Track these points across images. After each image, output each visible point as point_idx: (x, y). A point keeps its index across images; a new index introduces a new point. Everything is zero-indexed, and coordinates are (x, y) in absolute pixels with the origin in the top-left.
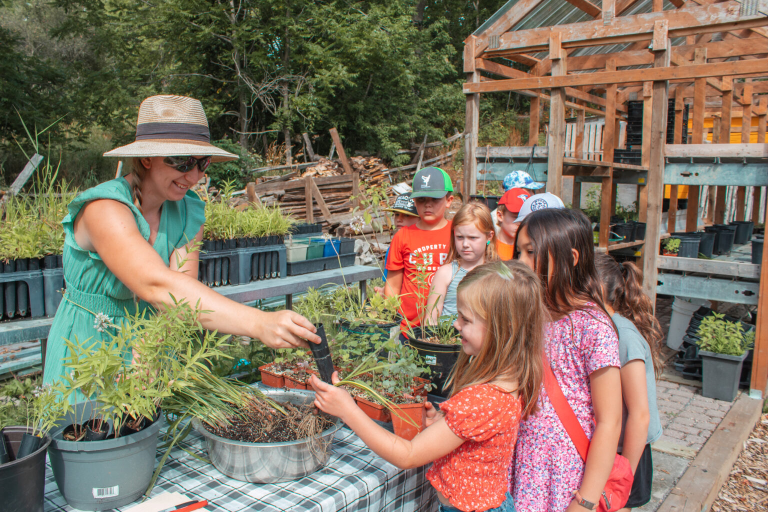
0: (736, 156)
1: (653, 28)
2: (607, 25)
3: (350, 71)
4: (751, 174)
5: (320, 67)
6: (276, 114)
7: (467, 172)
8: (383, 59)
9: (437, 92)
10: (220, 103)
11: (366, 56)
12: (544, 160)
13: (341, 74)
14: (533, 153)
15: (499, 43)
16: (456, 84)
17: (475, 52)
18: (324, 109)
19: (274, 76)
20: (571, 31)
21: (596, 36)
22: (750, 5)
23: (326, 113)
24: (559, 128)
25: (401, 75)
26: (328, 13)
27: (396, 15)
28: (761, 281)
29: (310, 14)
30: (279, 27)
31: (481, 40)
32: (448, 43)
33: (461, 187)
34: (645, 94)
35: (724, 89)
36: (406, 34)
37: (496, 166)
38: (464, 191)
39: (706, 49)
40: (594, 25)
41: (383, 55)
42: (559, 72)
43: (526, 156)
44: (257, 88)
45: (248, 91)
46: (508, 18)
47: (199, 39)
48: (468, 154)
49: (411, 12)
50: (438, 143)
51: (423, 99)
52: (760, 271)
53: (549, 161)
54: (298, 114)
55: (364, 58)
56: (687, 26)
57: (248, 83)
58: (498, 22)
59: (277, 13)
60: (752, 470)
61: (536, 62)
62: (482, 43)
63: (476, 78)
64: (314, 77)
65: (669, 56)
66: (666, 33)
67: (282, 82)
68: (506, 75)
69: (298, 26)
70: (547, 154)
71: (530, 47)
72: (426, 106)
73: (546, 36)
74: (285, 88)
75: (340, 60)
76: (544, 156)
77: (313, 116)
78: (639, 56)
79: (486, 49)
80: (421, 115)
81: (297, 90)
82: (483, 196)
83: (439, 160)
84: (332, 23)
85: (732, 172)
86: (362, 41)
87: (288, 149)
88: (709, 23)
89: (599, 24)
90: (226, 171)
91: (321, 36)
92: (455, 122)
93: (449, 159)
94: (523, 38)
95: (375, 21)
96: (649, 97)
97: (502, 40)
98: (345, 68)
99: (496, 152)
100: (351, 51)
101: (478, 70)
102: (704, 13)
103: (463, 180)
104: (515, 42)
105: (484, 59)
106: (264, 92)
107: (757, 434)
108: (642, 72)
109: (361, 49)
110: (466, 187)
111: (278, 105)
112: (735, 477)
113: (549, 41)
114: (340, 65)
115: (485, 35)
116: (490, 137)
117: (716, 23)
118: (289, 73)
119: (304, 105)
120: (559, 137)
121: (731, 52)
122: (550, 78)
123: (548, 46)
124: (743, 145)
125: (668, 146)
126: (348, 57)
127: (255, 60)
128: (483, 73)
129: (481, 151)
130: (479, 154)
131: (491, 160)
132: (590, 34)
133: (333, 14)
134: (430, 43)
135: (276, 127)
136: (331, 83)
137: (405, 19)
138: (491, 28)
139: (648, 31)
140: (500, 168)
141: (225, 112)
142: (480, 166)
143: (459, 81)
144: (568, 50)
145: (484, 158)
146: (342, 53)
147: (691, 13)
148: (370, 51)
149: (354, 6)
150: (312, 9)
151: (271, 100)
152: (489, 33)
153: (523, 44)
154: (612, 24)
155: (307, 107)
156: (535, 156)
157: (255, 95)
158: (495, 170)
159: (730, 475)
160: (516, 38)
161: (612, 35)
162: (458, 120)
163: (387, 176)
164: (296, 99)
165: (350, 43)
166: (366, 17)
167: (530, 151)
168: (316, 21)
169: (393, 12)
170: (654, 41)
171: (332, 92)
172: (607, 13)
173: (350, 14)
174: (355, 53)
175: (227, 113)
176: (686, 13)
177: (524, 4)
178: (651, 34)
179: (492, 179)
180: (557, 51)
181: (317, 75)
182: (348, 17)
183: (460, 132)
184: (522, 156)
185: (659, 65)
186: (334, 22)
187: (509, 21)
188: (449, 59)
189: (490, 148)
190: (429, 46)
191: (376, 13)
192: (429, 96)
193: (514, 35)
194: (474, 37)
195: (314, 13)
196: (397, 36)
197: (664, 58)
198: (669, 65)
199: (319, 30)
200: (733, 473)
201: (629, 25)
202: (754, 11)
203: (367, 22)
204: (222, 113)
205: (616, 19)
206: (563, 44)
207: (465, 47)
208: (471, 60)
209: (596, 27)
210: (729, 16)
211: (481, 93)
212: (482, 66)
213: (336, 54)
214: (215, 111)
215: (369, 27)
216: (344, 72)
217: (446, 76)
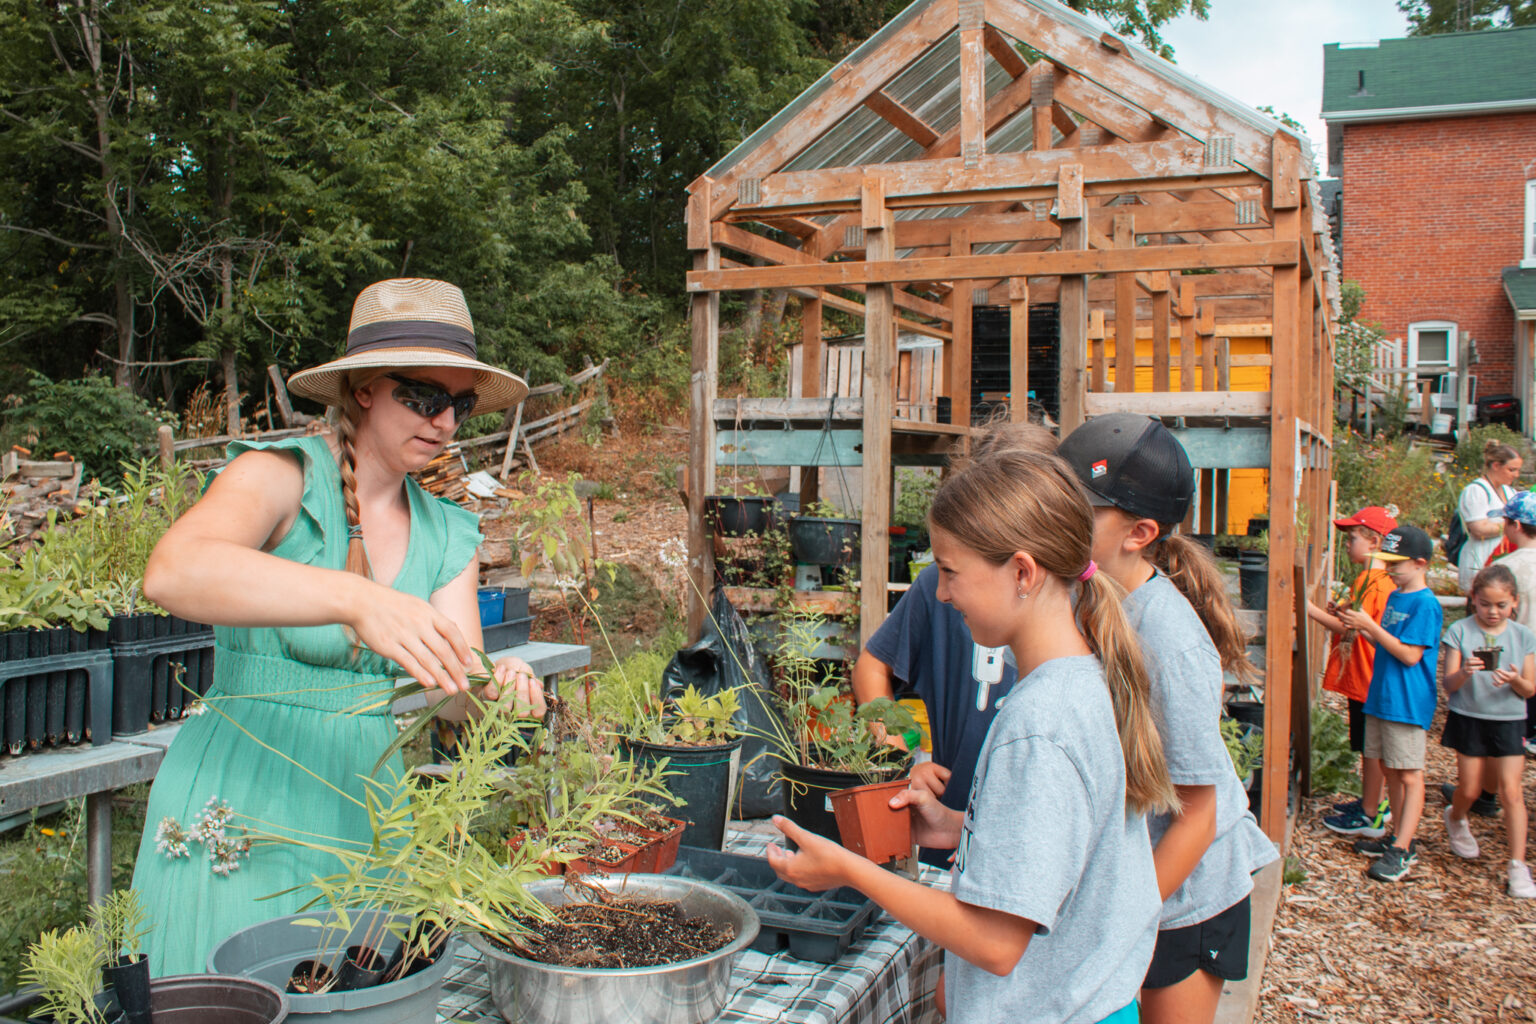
0: (1211, 414)
1: (1057, 177)
2: (971, 169)
3: (376, 234)
4: (1239, 447)
5: (309, 222)
6: (206, 323)
7: (697, 448)
8: (447, 209)
9: (552, 279)
10: (68, 295)
11: (413, 203)
12: (856, 424)
13: (358, 240)
14: (831, 410)
15: (761, 195)
16: (589, 264)
17: (710, 210)
18: (317, 315)
19: (203, 238)
20: (903, 177)
21: (949, 188)
22: (1219, 147)
23: (321, 322)
24: (883, 362)
25: (484, 245)
26: (327, 107)
27: (470, 118)
28: (1268, 641)
29: (285, 108)
30: (219, 132)
31: (723, 187)
32: (573, 179)
33: (686, 481)
34: (1014, 295)
35: (1155, 289)
36: (495, 160)
37: (755, 435)
38: (691, 487)
39: (1133, 217)
40: (947, 166)
41: (447, 202)
42: (881, 253)
43: (817, 416)
44: (164, 264)
45: (141, 270)
46: (778, 146)
47: (23, 147)
48: (699, 412)
49: (504, 112)
50: (551, 387)
51: (522, 294)
52: (1265, 621)
53: (865, 425)
54: (258, 324)
55: (409, 208)
56: (1116, 178)
57: (143, 253)
58: (756, 153)
59: (211, 101)
60: (1292, 984)
61: (814, 231)
62: (724, 193)
63: (713, 261)
64: (296, 243)
65: (1087, 234)
66: (1080, 188)
67: (220, 253)
68: (768, 256)
69: (262, 133)
70: (861, 412)
71: (823, 204)
72: (529, 308)
73: (853, 184)
74: (228, 267)
75: (355, 209)
76: (854, 416)
77: (296, 329)
78: (1013, 224)
79: (733, 203)
80: (518, 329)
81: (254, 271)
82: (735, 496)
83: (554, 423)
84: (338, 129)
85: (1206, 443)
86: (405, 171)
87: (234, 401)
88: (1153, 175)
89: (956, 165)
90: (101, 449)
91: (310, 155)
92: (583, 342)
93: (573, 421)
94: (808, 187)
95: (428, 127)
96: (1020, 301)
97: (766, 189)
98: (367, 227)
99: (755, 409)
100: (382, 190)
101: (717, 246)
102: (1143, 156)
103: (690, 466)
104: (792, 193)
105: (727, 224)
106: (179, 274)
107: (1285, 922)
108: (1041, 258)
109: (401, 188)
110: (696, 480)
111: (210, 302)
112: (1268, 998)
113: (860, 193)
114: (356, 221)
115: (730, 177)
116: (658, 374)
117: (1167, 174)
118: (236, 233)
119: (270, 304)
120: (883, 378)
121: (1176, 223)
122: (864, 266)
123: (858, 202)
124: (1223, 394)
125: (1092, 397)
126: (371, 204)
127: (160, 202)
128: (727, 252)
129: (724, 406)
130: (720, 412)
131: (746, 425)
132: (938, 183)
133: (337, 109)
134: (533, 178)
135: (205, 352)
136: (338, 257)
137: (494, 128)
138: (743, 164)
139: (1048, 183)
140: (765, 440)
141: (81, 315)
142: (724, 437)
143: (598, 258)
144: (896, 212)
145: (733, 422)
146: (359, 194)
147: (1122, 154)
148: (423, 192)
149: (383, 94)
150: (289, 96)
151: (196, 292)
152: (738, 174)
153: (809, 198)
154: (981, 166)
155: (279, 308)
156: (836, 416)
157: (160, 278)
158: (752, 445)
159: (1261, 998)
160: (795, 186)
161: (982, 186)
162: (589, 338)
163: (456, 457)
164: (251, 291)
165: (377, 173)
166: (410, 119)
167: (826, 407)
168: (299, 124)
169: (463, 111)
170: (1060, 201)
171: (339, 278)
172: (969, 145)
173: (375, 111)
174: (387, 195)
175: (86, 318)
176: (1114, 155)
177: (808, 122)
178: (1054, 188)
179: (749, 462)
180: (874, 214)
181: (303, 241)
182: (371, 118)
183: (596, 365)
184: (810, 417)
185: (1070, 246)
186: (341, 128)
187: (779, 152)
188: (577, 211)
189: (743, 401)
190: (531, 182)
191: (432, 112)
192: (533, 287)
193: (791, 180)
194: (709, 180)
195: (294, 106)
196: (477, 162)
197: (1078, 233)
198: (1087, 248)
199: (306, 143)
200: (1264, 993)
201: (1009, 171)
202: (1226, 160)
203: (412, 131)
204: (75, 317)
205: (987, 159)
206: (888, 200)
207: (690, 199)
208: (703, 227)
209: (950, 170)
210: (1187, 164)
211: (722, 292)
212: (725, 238)
213: (345, 195)
214: (59, 313)
215: (416, 141)
216: (365, 236)
217: (569, 246)
